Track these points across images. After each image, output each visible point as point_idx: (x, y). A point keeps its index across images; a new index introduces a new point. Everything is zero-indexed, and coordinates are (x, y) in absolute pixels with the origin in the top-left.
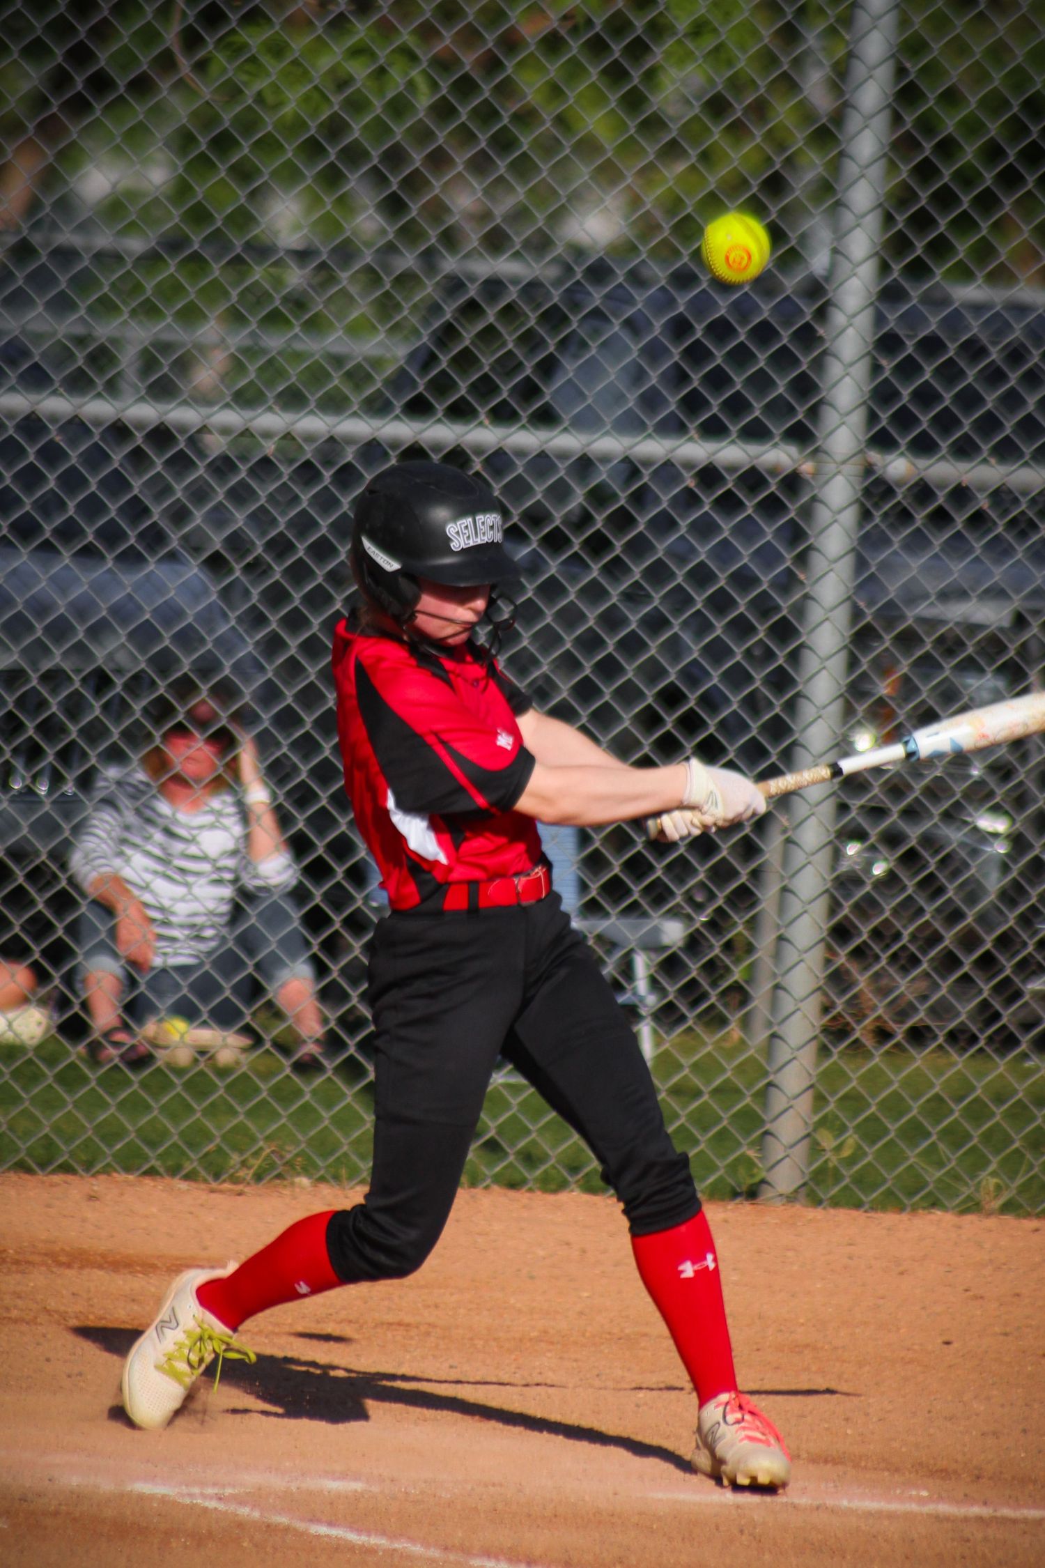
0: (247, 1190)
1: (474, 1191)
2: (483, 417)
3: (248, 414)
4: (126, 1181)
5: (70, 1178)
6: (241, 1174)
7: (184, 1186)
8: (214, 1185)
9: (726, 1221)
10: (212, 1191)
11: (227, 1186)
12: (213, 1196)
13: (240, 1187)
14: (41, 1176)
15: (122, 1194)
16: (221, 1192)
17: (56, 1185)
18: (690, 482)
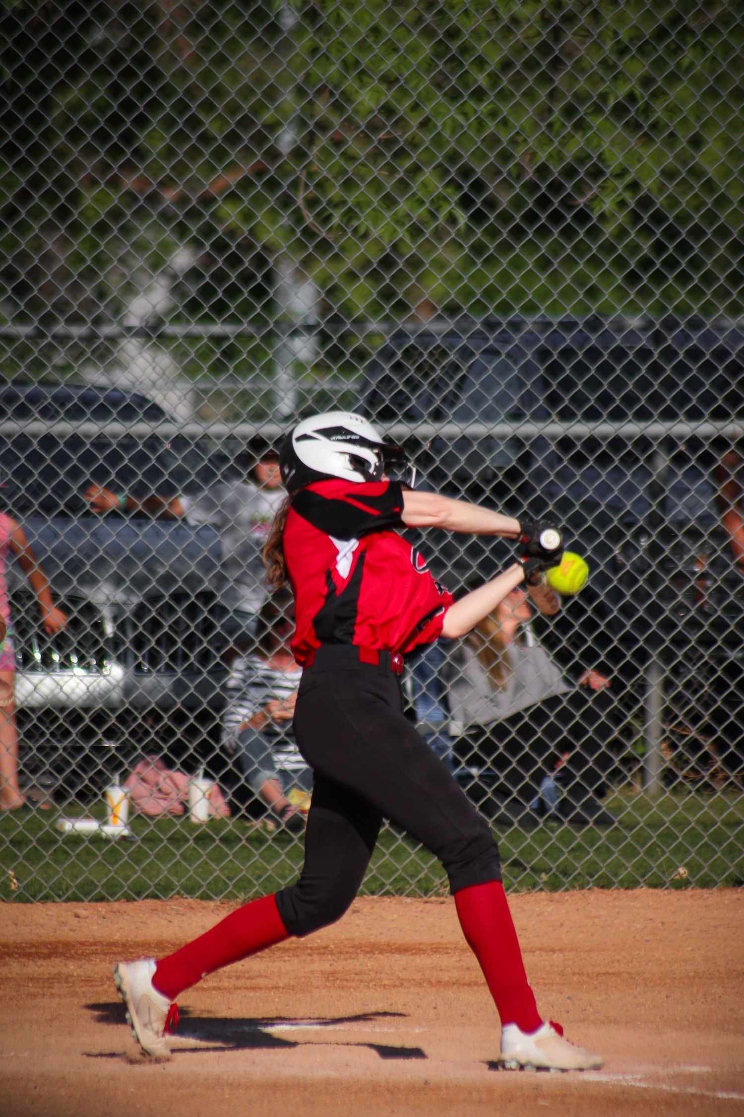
0: (445, 900)
1: (583, 891)
2: (554, 417)
3: (413, 425)
4: (373, 900)
6: (441, 891)
7: (409, 900)
8: (426, 899)
10: (426, 902)
11: (434, 898)
12: (427, 905)
13: (442, 899)
15: (373, 908)
16: (431, 902)
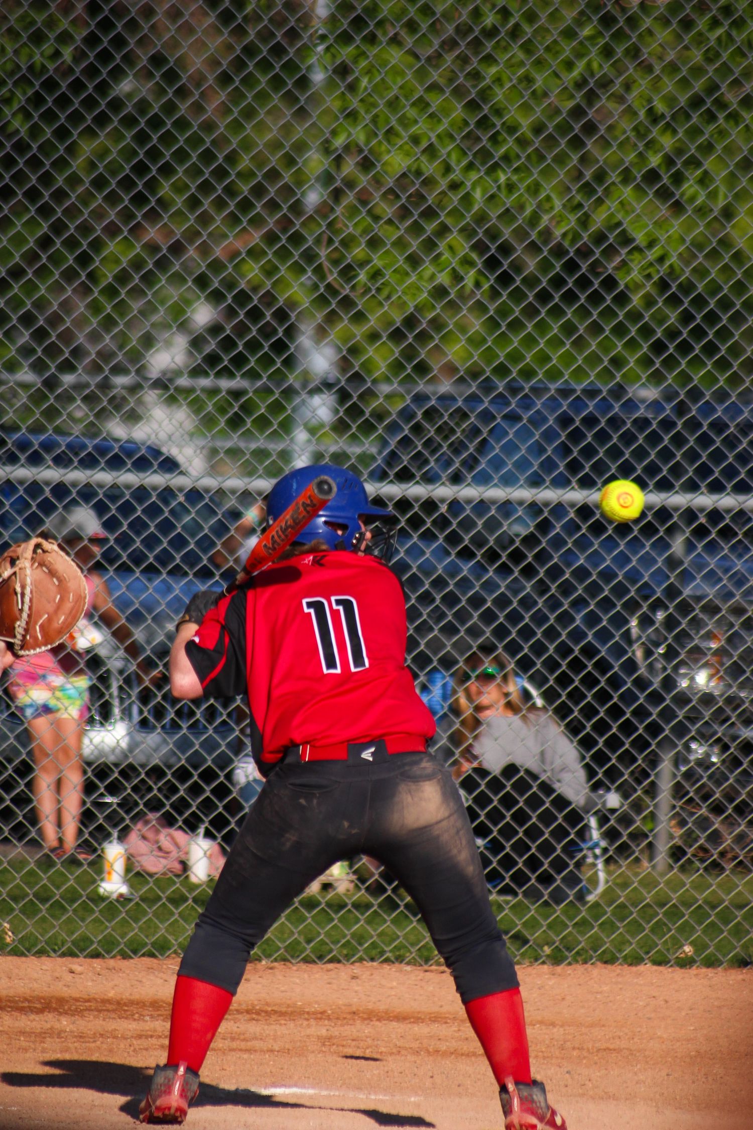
2: (574, 484)
3: (430, 487)
5: (338, 965)
9: (744, 980)
13: (440, 969)
14: (320, 965)
15: (372, 975)
16: (431, 971)
17: (331, 970)
18: (702, 520)
